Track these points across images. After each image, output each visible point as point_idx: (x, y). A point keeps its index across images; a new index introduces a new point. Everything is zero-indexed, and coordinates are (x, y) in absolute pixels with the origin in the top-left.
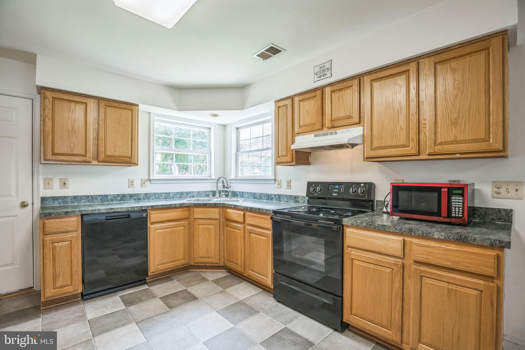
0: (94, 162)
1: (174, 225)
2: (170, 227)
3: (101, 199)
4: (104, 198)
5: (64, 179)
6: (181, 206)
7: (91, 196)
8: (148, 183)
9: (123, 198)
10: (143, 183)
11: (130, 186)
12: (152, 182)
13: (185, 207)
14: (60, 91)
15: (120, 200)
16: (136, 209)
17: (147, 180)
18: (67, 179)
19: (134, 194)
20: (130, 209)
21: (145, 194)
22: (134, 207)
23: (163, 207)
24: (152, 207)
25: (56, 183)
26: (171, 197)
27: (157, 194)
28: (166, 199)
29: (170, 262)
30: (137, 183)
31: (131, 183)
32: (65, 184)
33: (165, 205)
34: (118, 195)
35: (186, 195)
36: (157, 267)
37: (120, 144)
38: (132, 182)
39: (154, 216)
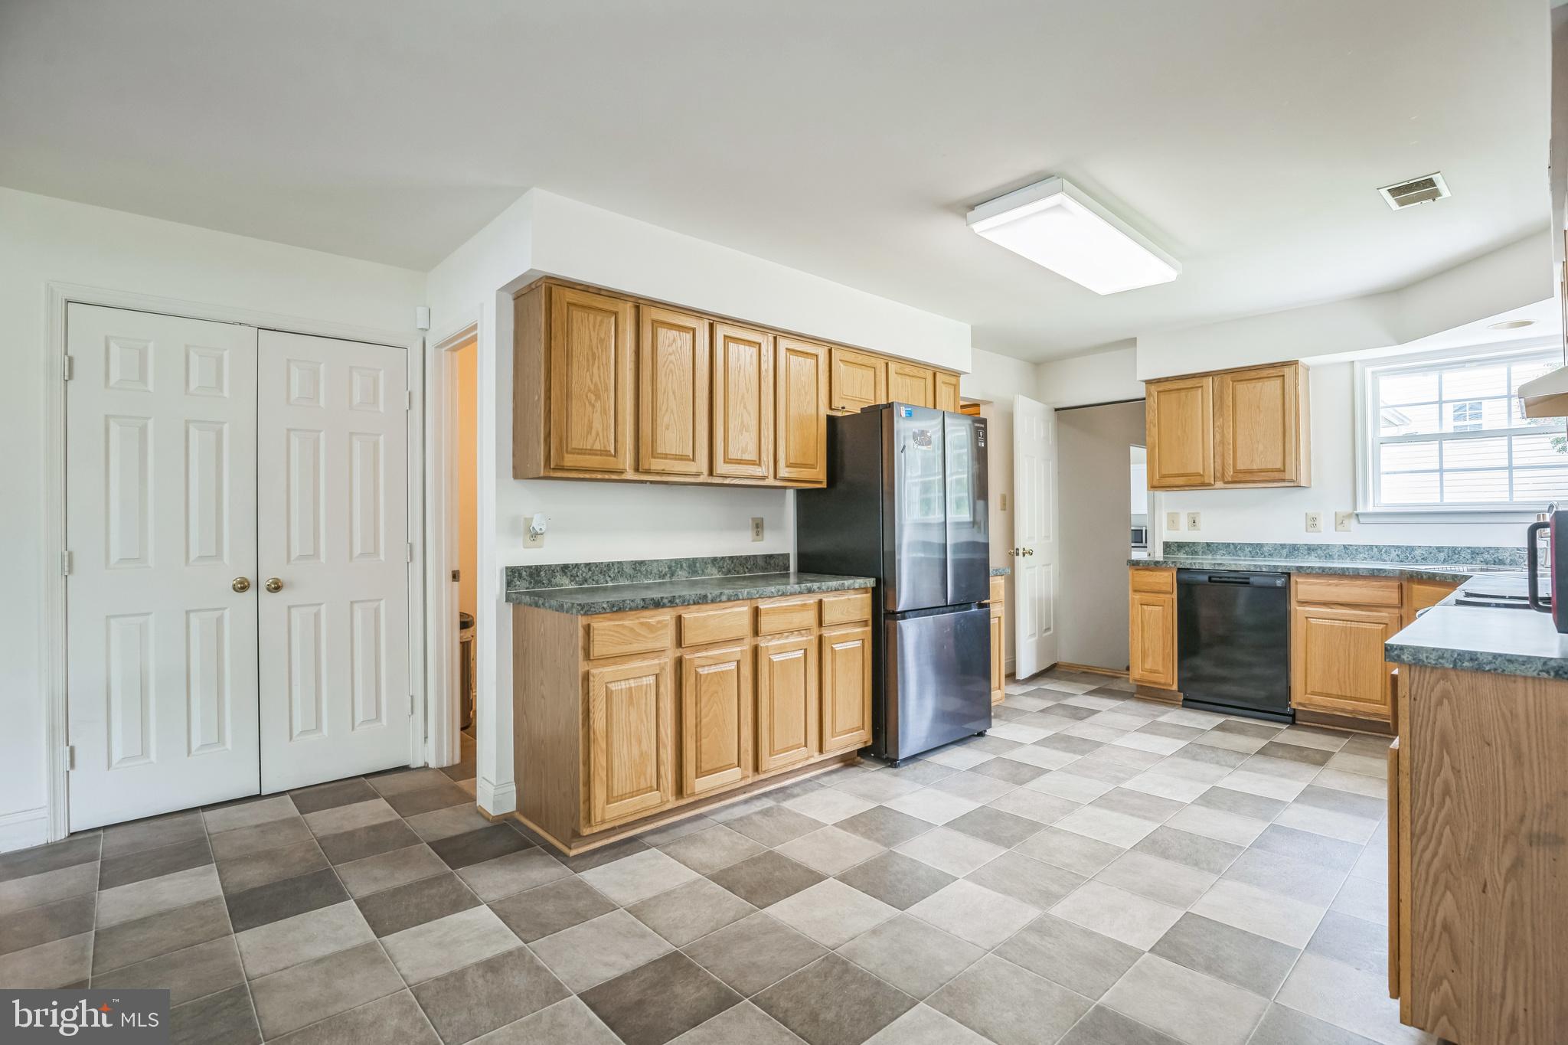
0: (1219, 484)
1: (1355, 615)
2: (1344, 618)
3: (1250, 552)
4: (1257, 549)
5: (1193, 514)
6: (1374, 575)
7: (1233, 544)
8: (1354, 521)
9: (1294, 550)
10: (1340, 521)
11: (1310, 529)
12: (1362, 520)
13: (1386, 578)
14: (1167, 380)
15: (1287, 557)
16: (1264, 570)
17: (1349, 516)
18: (1198, 513)
19: (1318, 545)
20: (1252, 569)
21: (1342, 547)
22: (1260, 566)
23: (1323, 571)
24: (1298, 570)
25: (1184, 521)
26: (1419, 558)
27: (1374, 547)
28: (1401, 561)
29: (1345, 698)
30: (1326, 523)
31: (1312, 523)
32: (1194, 522)
33: (1330, 568)
34: (1283, 546)
35: (1469, 557)
36: (1309, 696)
37: (1261, 447)
38: (1314, 519)
39: (1302, 588)
